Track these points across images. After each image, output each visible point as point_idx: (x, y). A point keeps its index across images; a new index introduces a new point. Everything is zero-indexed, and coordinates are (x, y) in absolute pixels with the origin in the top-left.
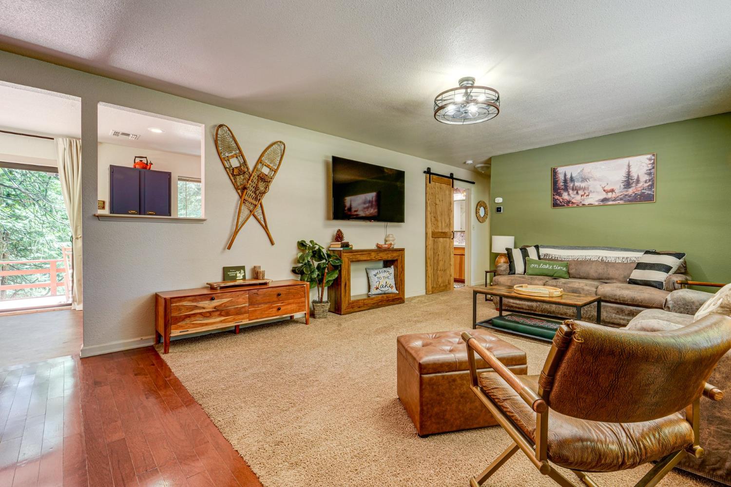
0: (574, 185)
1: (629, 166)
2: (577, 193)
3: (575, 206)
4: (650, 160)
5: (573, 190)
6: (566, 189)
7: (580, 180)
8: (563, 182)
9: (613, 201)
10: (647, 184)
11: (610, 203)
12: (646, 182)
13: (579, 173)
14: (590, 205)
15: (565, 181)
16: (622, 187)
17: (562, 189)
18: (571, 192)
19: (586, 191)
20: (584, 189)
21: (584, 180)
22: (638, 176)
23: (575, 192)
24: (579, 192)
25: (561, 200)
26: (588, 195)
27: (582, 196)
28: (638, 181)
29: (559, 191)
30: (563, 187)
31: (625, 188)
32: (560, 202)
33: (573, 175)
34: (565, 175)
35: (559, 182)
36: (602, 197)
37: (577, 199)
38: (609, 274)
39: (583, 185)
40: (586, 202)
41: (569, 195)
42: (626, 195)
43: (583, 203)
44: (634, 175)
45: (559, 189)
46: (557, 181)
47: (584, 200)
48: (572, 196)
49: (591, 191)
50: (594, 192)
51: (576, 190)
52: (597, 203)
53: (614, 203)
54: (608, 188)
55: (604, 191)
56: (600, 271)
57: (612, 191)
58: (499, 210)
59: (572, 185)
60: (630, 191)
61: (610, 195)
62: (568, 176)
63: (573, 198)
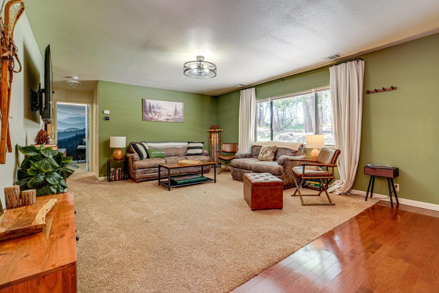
0: (154, 110)
1: (176, 106)
2: (156, 114)
3: (155, 121)
4: (183, 105)
5: (154, 112)
6: (150, 112)
7: (157, 108)
8: (149, 108)
9: (171, 120)
10: (182, 115)
11: (170, 121)
12: (181, 114)
13: (156, 104)
14: (162, 121)
15: (150, 107)
16: (174, 115)
17: (149, 111)
18: (153, 113)
19: (160, 114)
20: (159, 113)
21: (159, 108)
22: (179, 111)
23: (155, 114)
24: (157, 114)
25: (148, 117)
26: (160, 116)
27: (158, 116)
28: (179, 113)
29: (147, 112)
30: (149, 110)
31: (175, 115)
32: (148, 118)
33: (154, 105)
34: (150, 104)
35: (147, 107)
36: (166, 118)
37: (156, 117)
38: (179, 153)
39: (158, 111)
40: (160, 120)
41: (152, 115)
42: (175, 118)
43: (159, 120)
44: (178, 110)
45: (147, 111)
46: (146, 106)
47: (159, 118)
48: (154, 116)
49: (162, 115)
50: (163, 115)
51: (155, 113)
52: (164, 121)
53: (171, 121)
54: (169, 114)
55: (167, 115)
56: (175, 152)
57: (170, 116)
58: (107, 119)
59: (153, 110)
60: (177, 117)
61: (169, 117)
62: (152, 105)
63: (154, 117)
